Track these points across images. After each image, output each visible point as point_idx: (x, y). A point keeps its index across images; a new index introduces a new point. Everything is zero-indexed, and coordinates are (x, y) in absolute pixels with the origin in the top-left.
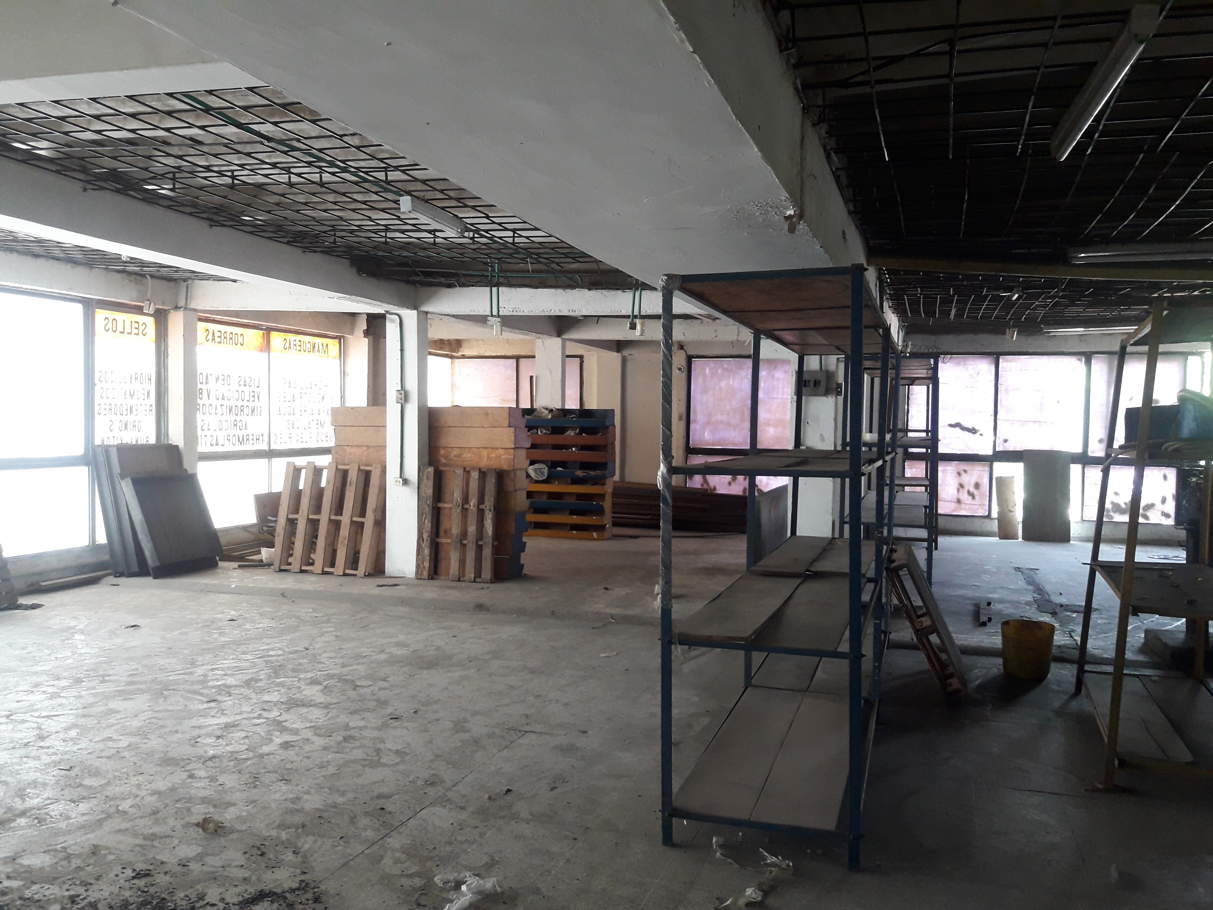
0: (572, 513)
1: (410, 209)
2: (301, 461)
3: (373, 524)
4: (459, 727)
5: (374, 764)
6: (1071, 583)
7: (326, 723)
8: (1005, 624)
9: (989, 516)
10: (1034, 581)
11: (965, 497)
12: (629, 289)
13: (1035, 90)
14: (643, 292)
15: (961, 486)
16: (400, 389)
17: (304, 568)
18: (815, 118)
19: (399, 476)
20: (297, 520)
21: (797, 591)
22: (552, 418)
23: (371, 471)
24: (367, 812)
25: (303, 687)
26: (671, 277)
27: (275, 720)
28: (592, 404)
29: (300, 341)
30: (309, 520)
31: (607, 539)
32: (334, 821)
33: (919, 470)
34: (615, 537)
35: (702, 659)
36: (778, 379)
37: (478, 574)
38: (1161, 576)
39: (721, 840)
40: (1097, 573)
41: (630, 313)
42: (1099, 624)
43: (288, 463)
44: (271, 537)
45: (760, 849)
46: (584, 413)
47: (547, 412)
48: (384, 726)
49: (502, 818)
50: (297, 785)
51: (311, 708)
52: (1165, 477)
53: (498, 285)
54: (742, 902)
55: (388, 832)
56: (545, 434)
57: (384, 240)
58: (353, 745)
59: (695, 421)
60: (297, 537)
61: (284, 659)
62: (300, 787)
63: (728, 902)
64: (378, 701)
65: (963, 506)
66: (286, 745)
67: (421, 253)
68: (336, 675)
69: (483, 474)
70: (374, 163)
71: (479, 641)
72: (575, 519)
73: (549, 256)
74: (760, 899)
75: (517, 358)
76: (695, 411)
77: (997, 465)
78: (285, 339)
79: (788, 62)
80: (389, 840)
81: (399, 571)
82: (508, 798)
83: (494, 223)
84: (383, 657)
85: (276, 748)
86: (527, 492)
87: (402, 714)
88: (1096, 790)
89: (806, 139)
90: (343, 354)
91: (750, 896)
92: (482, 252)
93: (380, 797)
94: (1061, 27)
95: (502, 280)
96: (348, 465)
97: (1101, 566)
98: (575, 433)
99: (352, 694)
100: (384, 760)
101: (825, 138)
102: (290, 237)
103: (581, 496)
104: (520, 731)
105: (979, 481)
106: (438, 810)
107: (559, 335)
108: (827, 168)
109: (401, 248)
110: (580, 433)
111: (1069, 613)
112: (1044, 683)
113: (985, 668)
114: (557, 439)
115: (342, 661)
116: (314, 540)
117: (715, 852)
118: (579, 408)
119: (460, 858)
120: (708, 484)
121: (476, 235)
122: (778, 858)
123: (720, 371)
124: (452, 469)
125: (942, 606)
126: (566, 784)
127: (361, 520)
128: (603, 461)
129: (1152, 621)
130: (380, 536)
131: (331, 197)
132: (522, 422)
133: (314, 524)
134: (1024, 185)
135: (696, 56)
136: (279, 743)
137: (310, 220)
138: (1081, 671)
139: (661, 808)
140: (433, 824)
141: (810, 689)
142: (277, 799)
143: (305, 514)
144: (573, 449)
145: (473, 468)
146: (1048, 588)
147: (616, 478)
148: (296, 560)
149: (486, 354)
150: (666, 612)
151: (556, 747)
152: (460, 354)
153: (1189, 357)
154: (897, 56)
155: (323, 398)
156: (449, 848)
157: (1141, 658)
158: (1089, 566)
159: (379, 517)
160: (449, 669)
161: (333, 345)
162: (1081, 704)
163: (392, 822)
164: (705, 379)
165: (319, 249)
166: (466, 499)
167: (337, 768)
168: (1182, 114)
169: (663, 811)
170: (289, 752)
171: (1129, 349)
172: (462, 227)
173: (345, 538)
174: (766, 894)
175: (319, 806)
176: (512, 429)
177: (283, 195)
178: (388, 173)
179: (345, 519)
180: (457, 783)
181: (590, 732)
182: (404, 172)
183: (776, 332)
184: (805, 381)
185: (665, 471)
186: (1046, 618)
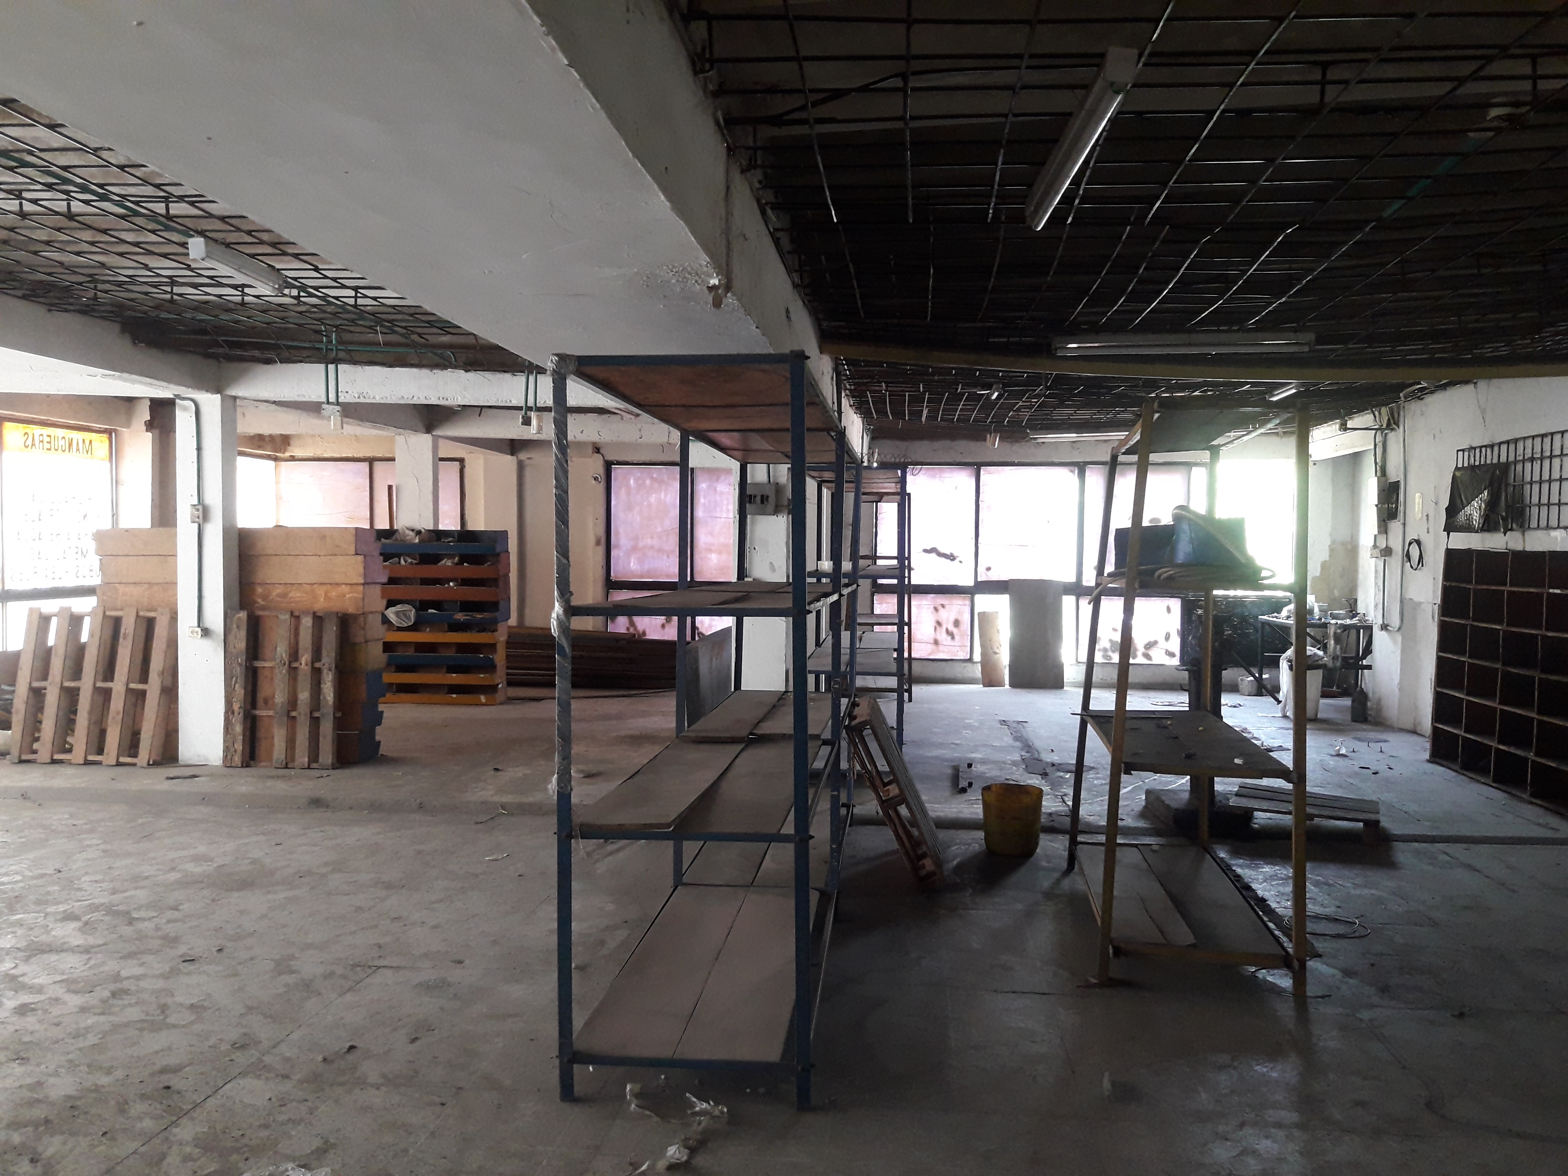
0: (451, 669)
1: (204, 255)
2: (49, 606)
3: (159, 692)
4: (283, 966)
5: (155, 1027)
6: (1064, 738)
7: (86, 973)
8: (986, 789)
9: (970, 660)
10: (1021, 737)
11: (943, 637)
12: (521, 372)
13: (1004, 142)
14: (539, 376)
15: (939, 623)
16: (196, 502)
17: (56, 757)
18: (744, 163)
19: (196, 624)
20: (45, 689)
21: (738, 760)
22: (420, 542)
23: (155, 618)
24: (143, 1094)
25: (51, 926)
26: (563, 358)
27: (7, 975)
28: (478, 523)
29: (49, 436)
30: (63, 688)
31: (501, 704)
32: (93, 1111)
33: (890, 605)
34: (510, 700)
35: (621, 855)
36: (721, 493)
37: (314, 756)
38: (1159, 726)
39: (638, 1087)
40: (1089, 725)
41: (522, 404)
42: (1096, 786)
43: (31, 610)
44: (6, 714)
45: (688, 1095)
46: (465, 536)
47: (411, 533)
48: (174, 972)
49: (342, 1084)
50: (38, 1065)
51: (63, 955)
52: (1169, 610)
53: (336, 361)
54: (661, 1165)
55: (174, 1119)
56: (411, 563)
57: (168, 296)
58: (126, 1002)
59: (617, 546)
60: (45, 714)
61: (23, 888)
62: (43, 1067)
63: (644, 1167)
64: (165, 938)
65: (941, 648)
66: (23, 1010)
67: (224, 316)
68: (103, 904)
69: (319, 620)
70: (149, 190)
71: (314, 848)
72: (455, 678)
73: (408, 325)
74: (685, 1158)
75: (371, 461)
76: (617, 534)
77: (978, 597)
78: (26, 433)
79: (705, 90)
80: (176, 1130)
81: (198, 756)
82: (350, 1057)
83: (326, 277)
84: (174, 876)
85: (8, 1015)
86: (384, 642)
87: (201, 954)
88: (1089, 986)
89: (732, 187)
90: (115, 453)
91: (672, 1157)
92: (312, 316)
93: (164, 1071)
94: (1028, 68)
95: (342, 355)
96: (122, 610)
97: (1091, 716)
98: (453, 563)
99: (128, 931)
100: (171, 1020)
101: (758, 189)
102: (27, 290)
103: (462, 647)
104: (370, 967)
105: (960, 618)
106: (249, 1082)
107: (429, 429)
108: (762, 226)
109: (195, 309)
110: (461, 563)
111: (1062, 774)
112: (1032, 859)
113: (965, 844)
114: (428, 571)
115: (111, 885)
116: (72, 717)
117: (629, 1104)
118: (459, 529)
119: (280, 1146)
120: (635, 629)
121: (302, 294)
122: (709, 1104)
123: (648, 482)
124: (274, 614)
125: (913, 771)
126: (431, 1032)
127: (141, 686)
128: (493, 599)
129: (1155, 780)
130: (170, 707)
131: (87, 235)
132: (375, 548)
133: (71, 696)
134: (998, 258)
135: (572, 70)
136: (13, 1006)
137: (55, 266)
138: (1074, 843)
139: (557, 1054)
140: (241, 1101)
141: (754, 884)
142: (8, 1086)
143: (58, 679)
144: (451, 584)
145: (305, 613)
146: (1038, 744)
147: (513, 621)
148: (44, 748)
149: (326, 455)
150: (564, 797)
151: (420, 985)
152: (287, 454)
153: (1193, 468)
154: (842, 89)
155: (85, 516)
156: (264, 1133)
157: (1141, 824)
158: (1079, 717)
159: (168, 682)
160: (270, 889)
161: (100, 442)
162: (1074, 883)
163: (180, 1104)
164: (629, 493)
165: (71, 307)
166: (294, 655)
167: (100, 1036)
168: (1170, 181)
169: (561, 1056)
170: (28, 1019)
171: (1122, 458)
172: (281, 283)
173: (118, 713)
174: (693, 1151)
175: (71, 1091)
176: (360, 558)
177: (12, 229)
178: (170, 205)
179: (118, 686)
180: (279, 1043)
181: (467, 962)
182: (192, 204)
183: (710, 434)
184: (750, 496)
185: (561, 611)
186: (1035, 781)
